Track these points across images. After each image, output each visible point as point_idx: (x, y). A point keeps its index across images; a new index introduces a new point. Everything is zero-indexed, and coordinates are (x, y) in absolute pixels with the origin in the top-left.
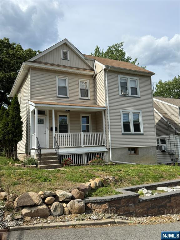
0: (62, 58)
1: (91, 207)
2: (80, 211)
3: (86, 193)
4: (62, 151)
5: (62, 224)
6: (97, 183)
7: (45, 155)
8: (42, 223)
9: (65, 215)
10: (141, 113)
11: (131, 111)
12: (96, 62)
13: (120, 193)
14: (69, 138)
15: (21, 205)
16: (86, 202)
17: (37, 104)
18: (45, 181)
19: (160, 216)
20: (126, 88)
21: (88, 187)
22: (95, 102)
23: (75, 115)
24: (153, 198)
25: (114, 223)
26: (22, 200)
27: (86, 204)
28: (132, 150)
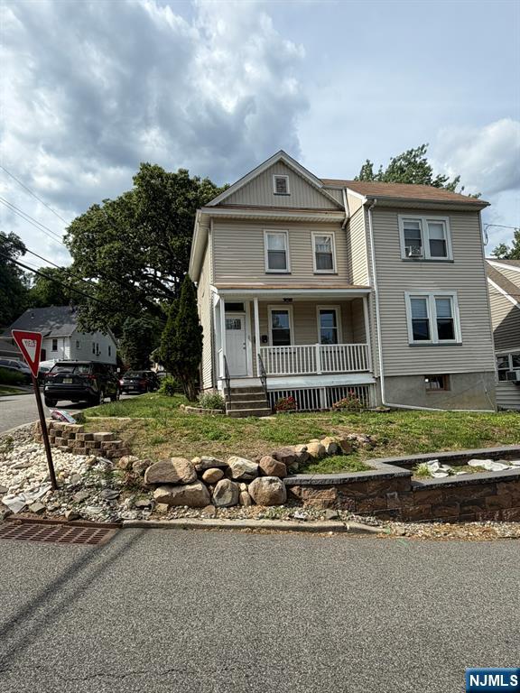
0: (275, 191)
1: (300, 494)
2: (274, 500)
3: (287, 467)
4: (272, 383)
5: (228, 522)
6: (324, 447)
7: (241, 390)
8: (189, 517)
9: (241, 505)
10: (455, 298)
11: (431, 293)
12: (349, 191)
13: (370, 468)
14: (295, 358)
15: (153, 482)
16: (289, 483)
17: (222, 289)
18: (216, 438)
19: (466, 524)
20: (419, 243)
21: (299, 454)
22: (349, 279)
23: (305, 309)
24: (448, 484)
25: (343, 529)
26: (157, 473)
27: (289, 487)
28: (435, 381)
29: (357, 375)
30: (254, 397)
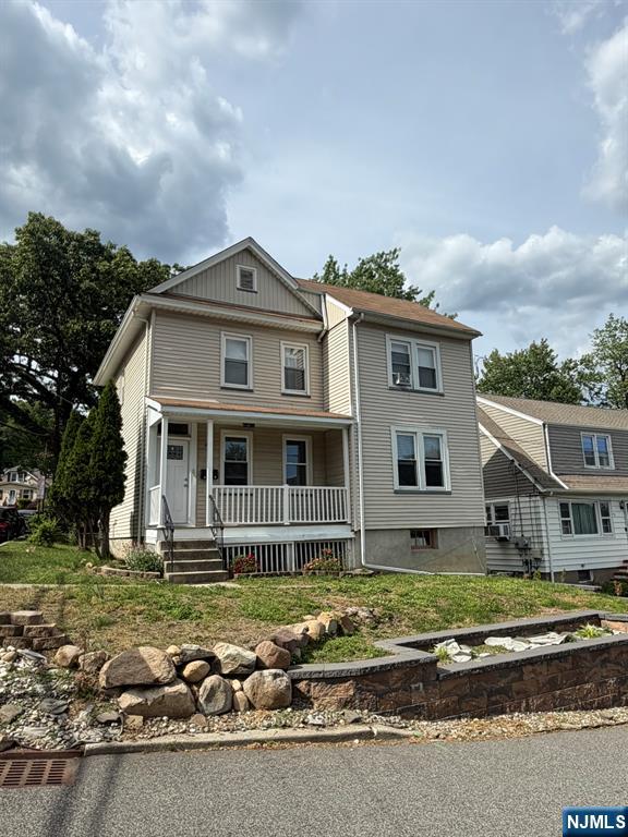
0: (238, 286)
1: (309, 691)
2: (278, 703)
3: (294, 653)
4: (231, 536)
5: (228, 737)
6: (324, 626)
7: (184, 544)
8: (172, 733)
9: (236, 711)
10: (445, 437)
11: (420, 429)
12: (328, 297)
13: (386, 653)
15: (118, 684)
16: (295, 677)
17: (167, 405)
18: (185, 616)
19: (495, 719)
20: (408, 369)
21: (300, 637)
22: (324, 404)
23: (269, 437)
24: (475, 669)
25: (368, 736)
26: (121, 670)
27: (294, 681)
28: (421, 536)
29: (328, 527)
30: (203, 555)
